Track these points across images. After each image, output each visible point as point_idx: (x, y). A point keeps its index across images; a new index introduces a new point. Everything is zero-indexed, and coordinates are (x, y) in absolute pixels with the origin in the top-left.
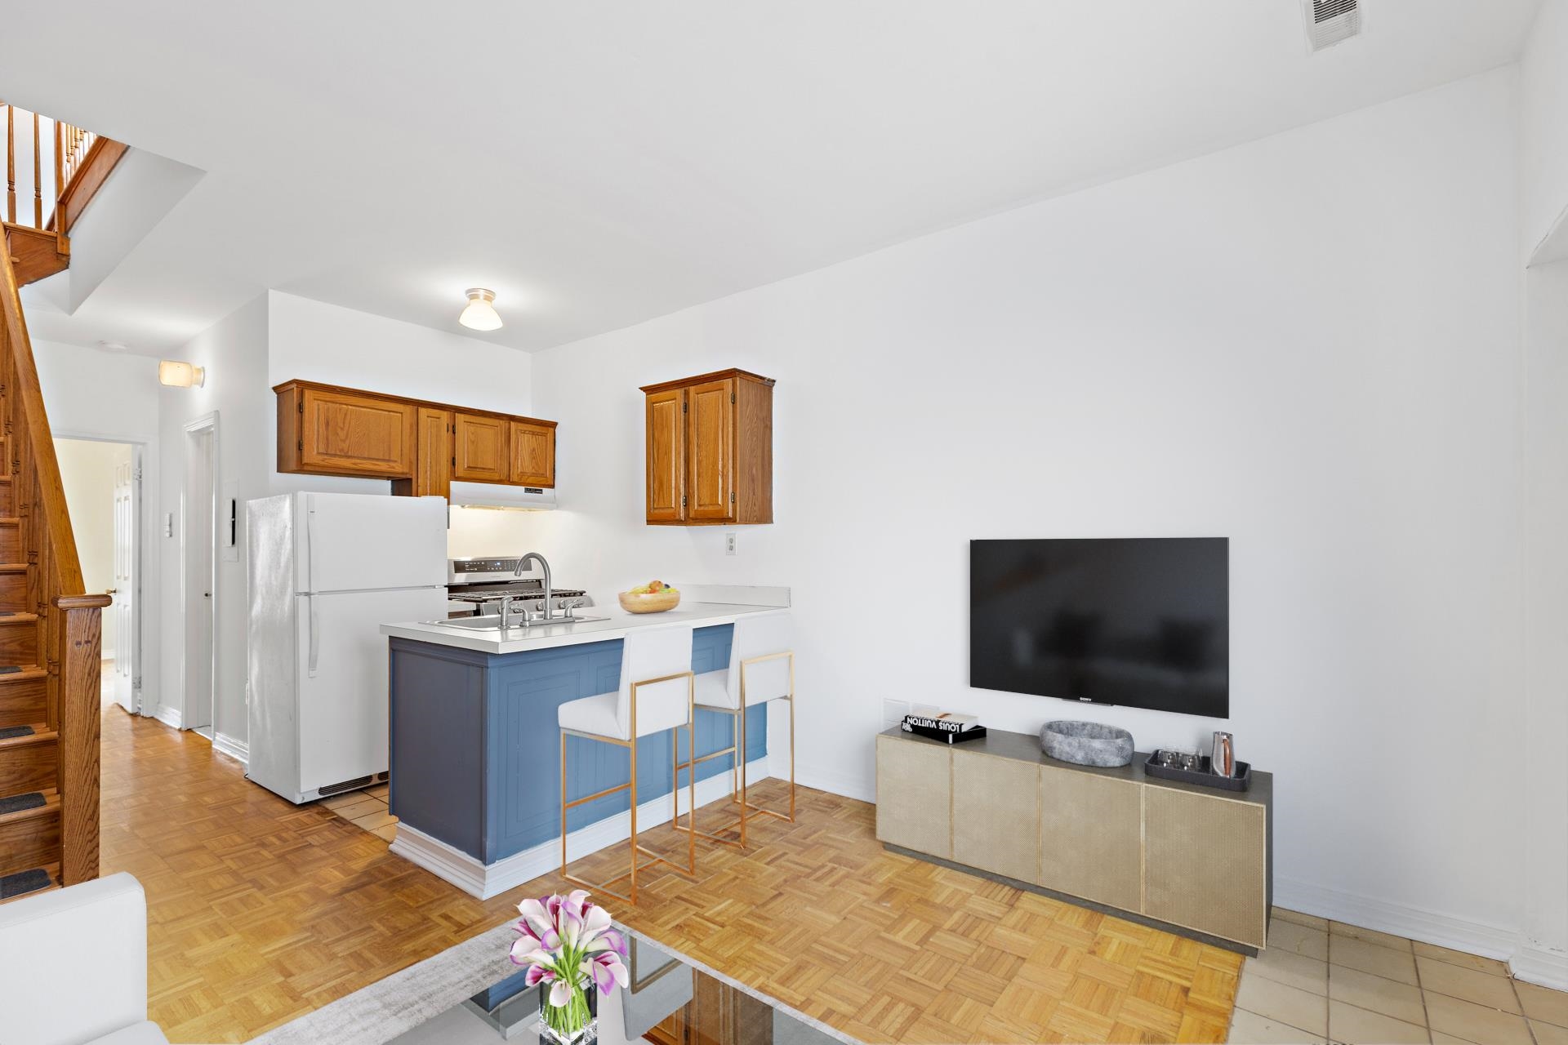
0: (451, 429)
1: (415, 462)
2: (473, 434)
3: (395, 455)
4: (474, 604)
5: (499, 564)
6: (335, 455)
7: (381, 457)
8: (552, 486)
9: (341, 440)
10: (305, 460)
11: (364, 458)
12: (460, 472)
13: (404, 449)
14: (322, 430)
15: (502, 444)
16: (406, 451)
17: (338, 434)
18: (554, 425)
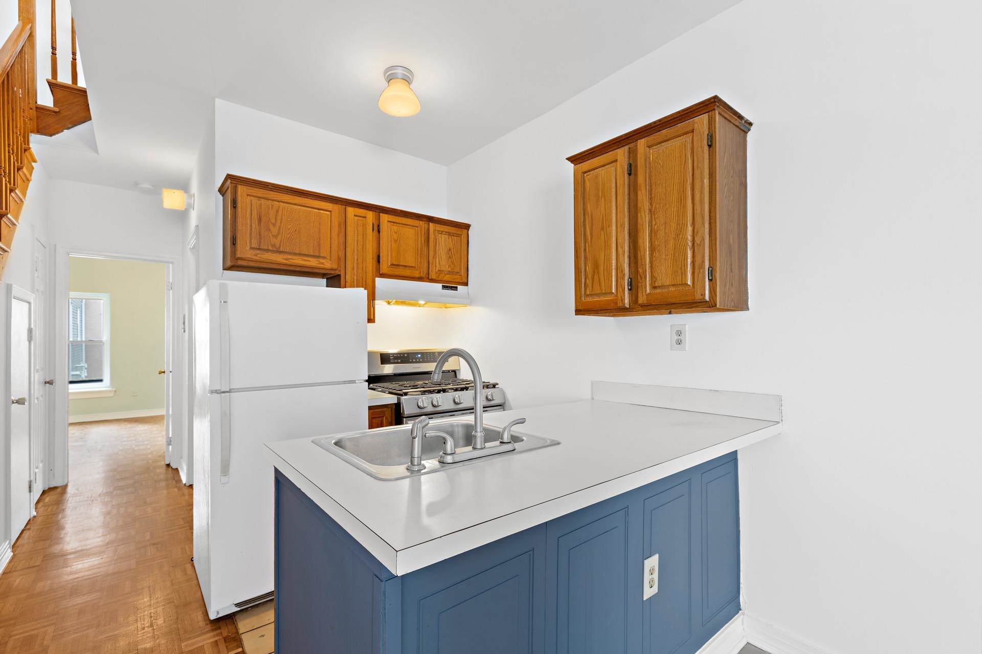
0: (376, 228)
1: (343, 260)
2: (396, 233)
3: (325, 252)
4: (395, 397)
5: (419, 356)
6: (267, 250)
7: (312, 254)
8: (466, 284)
9: (274, 236)
10: (239, 255)
11: (295, 254)
12: (384, 268)
13: (332, 246)
14: (255, 225)
15: (421, 243)
16: (335, 247)
17: (270, 230)
18: (467, 227)
